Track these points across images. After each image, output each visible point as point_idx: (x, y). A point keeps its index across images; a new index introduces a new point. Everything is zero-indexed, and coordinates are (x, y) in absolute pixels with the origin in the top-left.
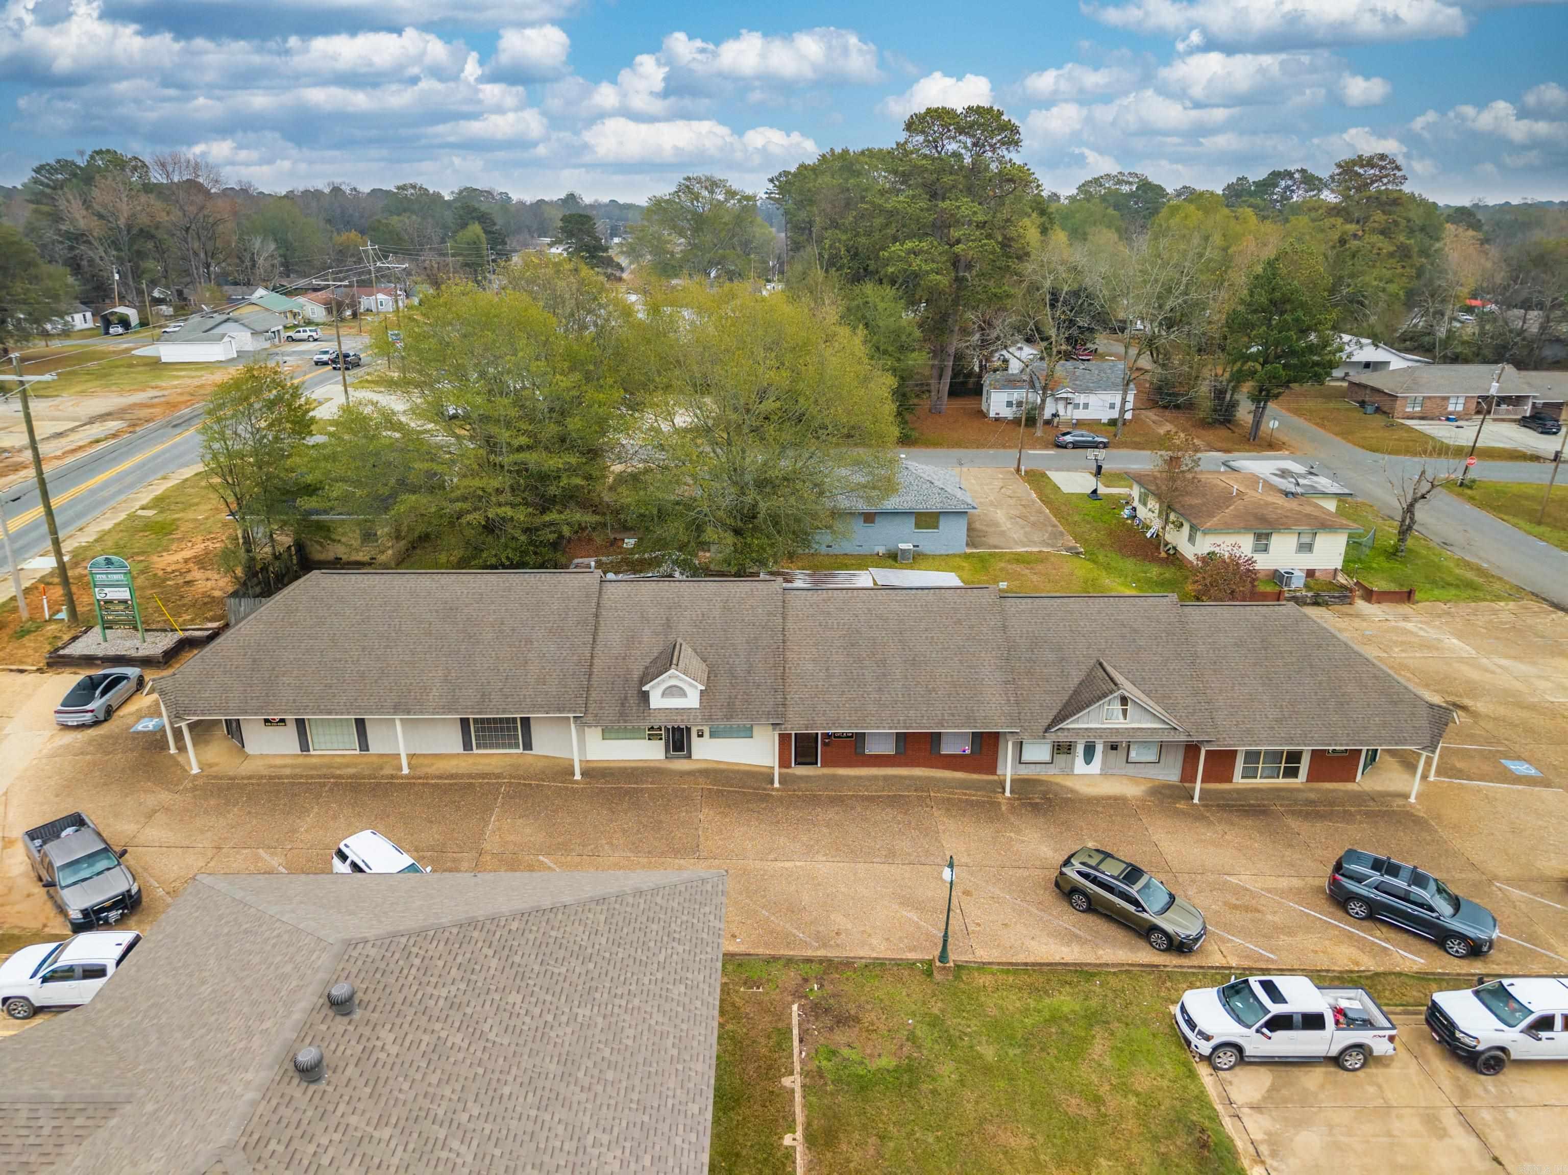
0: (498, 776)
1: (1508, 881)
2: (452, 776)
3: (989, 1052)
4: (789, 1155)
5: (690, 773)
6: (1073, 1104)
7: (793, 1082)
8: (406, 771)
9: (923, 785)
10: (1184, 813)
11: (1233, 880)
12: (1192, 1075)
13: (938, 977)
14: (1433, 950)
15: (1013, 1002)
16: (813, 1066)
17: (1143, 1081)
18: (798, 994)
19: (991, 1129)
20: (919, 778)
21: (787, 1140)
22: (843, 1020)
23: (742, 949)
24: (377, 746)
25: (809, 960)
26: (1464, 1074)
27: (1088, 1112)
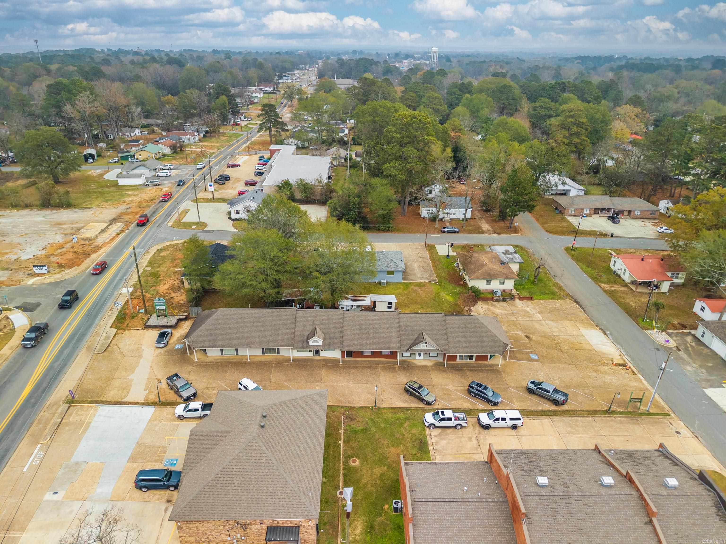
0: (272, 361)
1: (513, 388)
2: (260, 362)
3: (383, 426)
4: (340, 444)
5: (320, 360)
6: (398, 436)
7: (341, 431)
8: (249, 360)
9: (377, 363)
10: (441, 370)
11: (447, 387)
12: (424, 430)
13: (374, 410)
14: (487, 404)
15: (390, 416)
16: (346, 428)
17: (414, 431)
18: (343, 414)
19: (380, 440)
20: (377, 361)
21: (340, 442)
22: (353, 419)
23: (331, 404)
24: (240, 353)
25: (346, 407)
26: (481, 430)
27: (401, 437)
